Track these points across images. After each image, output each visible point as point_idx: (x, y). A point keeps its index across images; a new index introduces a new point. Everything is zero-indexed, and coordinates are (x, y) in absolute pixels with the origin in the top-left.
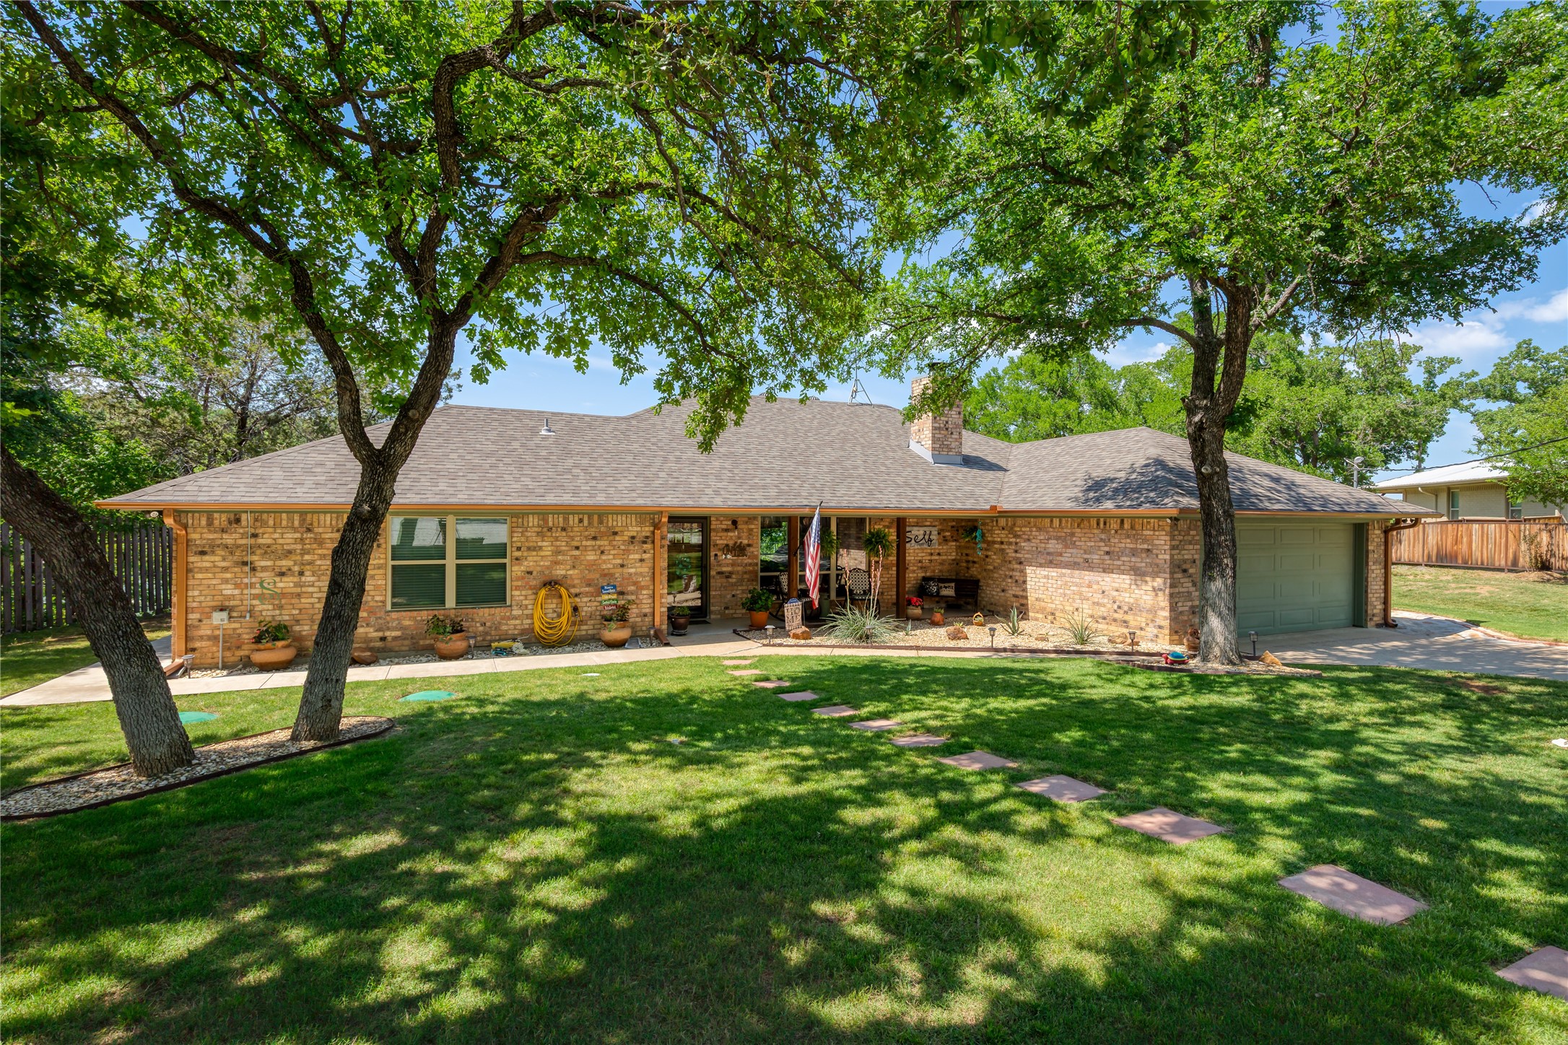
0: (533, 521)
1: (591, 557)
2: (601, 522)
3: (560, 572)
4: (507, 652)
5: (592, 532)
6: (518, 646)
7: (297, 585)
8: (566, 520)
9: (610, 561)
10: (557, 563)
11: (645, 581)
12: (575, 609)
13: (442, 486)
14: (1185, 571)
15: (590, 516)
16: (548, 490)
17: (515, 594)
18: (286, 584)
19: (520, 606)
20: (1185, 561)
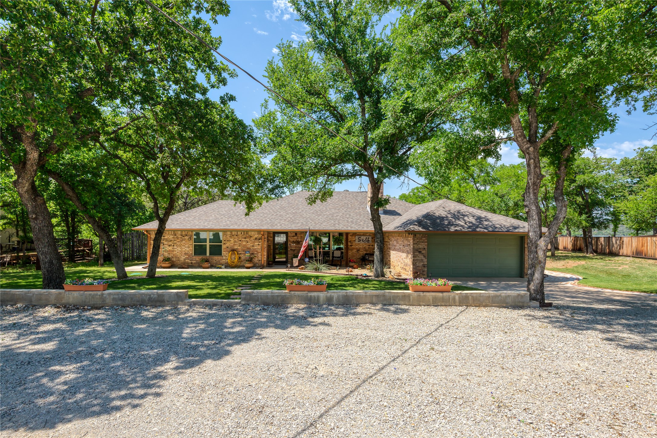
0: (229, 233)
1: (244, 243)
2: (247, 234)
3: (236, 247)
4: (220, 268)
5: (244, 236)
6: (223, 267)
7: (173, 248)
8: (237, 233)
9: (249, 245)
10: (235, 245)
11: (260, 251)
12: (240, 258)
13: (206, 224)
14: (420, 252)
15: (244, 232)
16: (232, 224)
17: (223, 253)
18: (170, 248)
19: (225, 256)
20: (420, 249)
